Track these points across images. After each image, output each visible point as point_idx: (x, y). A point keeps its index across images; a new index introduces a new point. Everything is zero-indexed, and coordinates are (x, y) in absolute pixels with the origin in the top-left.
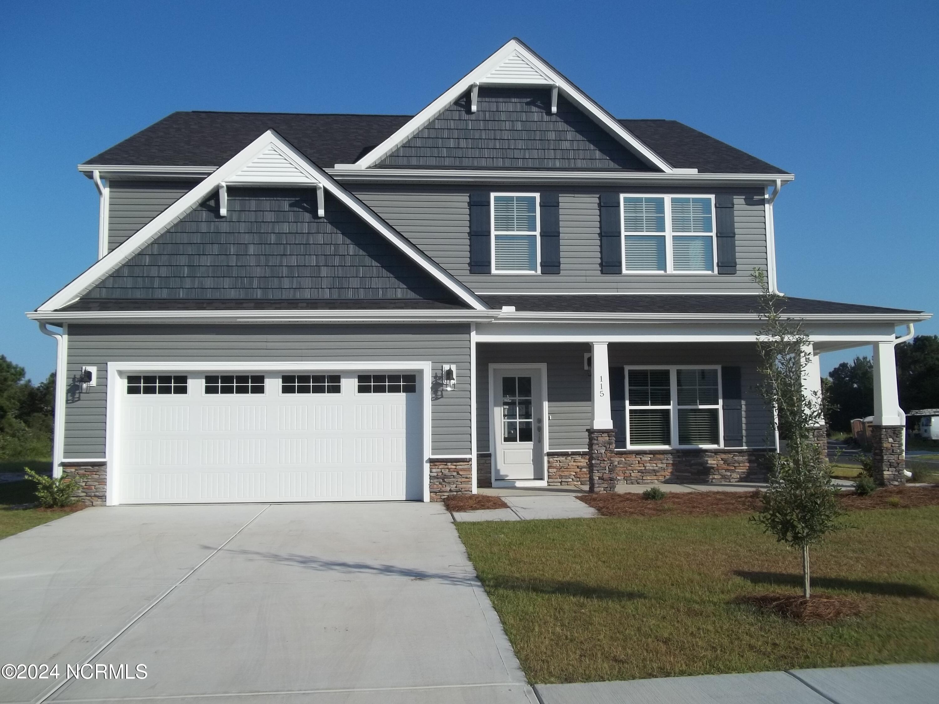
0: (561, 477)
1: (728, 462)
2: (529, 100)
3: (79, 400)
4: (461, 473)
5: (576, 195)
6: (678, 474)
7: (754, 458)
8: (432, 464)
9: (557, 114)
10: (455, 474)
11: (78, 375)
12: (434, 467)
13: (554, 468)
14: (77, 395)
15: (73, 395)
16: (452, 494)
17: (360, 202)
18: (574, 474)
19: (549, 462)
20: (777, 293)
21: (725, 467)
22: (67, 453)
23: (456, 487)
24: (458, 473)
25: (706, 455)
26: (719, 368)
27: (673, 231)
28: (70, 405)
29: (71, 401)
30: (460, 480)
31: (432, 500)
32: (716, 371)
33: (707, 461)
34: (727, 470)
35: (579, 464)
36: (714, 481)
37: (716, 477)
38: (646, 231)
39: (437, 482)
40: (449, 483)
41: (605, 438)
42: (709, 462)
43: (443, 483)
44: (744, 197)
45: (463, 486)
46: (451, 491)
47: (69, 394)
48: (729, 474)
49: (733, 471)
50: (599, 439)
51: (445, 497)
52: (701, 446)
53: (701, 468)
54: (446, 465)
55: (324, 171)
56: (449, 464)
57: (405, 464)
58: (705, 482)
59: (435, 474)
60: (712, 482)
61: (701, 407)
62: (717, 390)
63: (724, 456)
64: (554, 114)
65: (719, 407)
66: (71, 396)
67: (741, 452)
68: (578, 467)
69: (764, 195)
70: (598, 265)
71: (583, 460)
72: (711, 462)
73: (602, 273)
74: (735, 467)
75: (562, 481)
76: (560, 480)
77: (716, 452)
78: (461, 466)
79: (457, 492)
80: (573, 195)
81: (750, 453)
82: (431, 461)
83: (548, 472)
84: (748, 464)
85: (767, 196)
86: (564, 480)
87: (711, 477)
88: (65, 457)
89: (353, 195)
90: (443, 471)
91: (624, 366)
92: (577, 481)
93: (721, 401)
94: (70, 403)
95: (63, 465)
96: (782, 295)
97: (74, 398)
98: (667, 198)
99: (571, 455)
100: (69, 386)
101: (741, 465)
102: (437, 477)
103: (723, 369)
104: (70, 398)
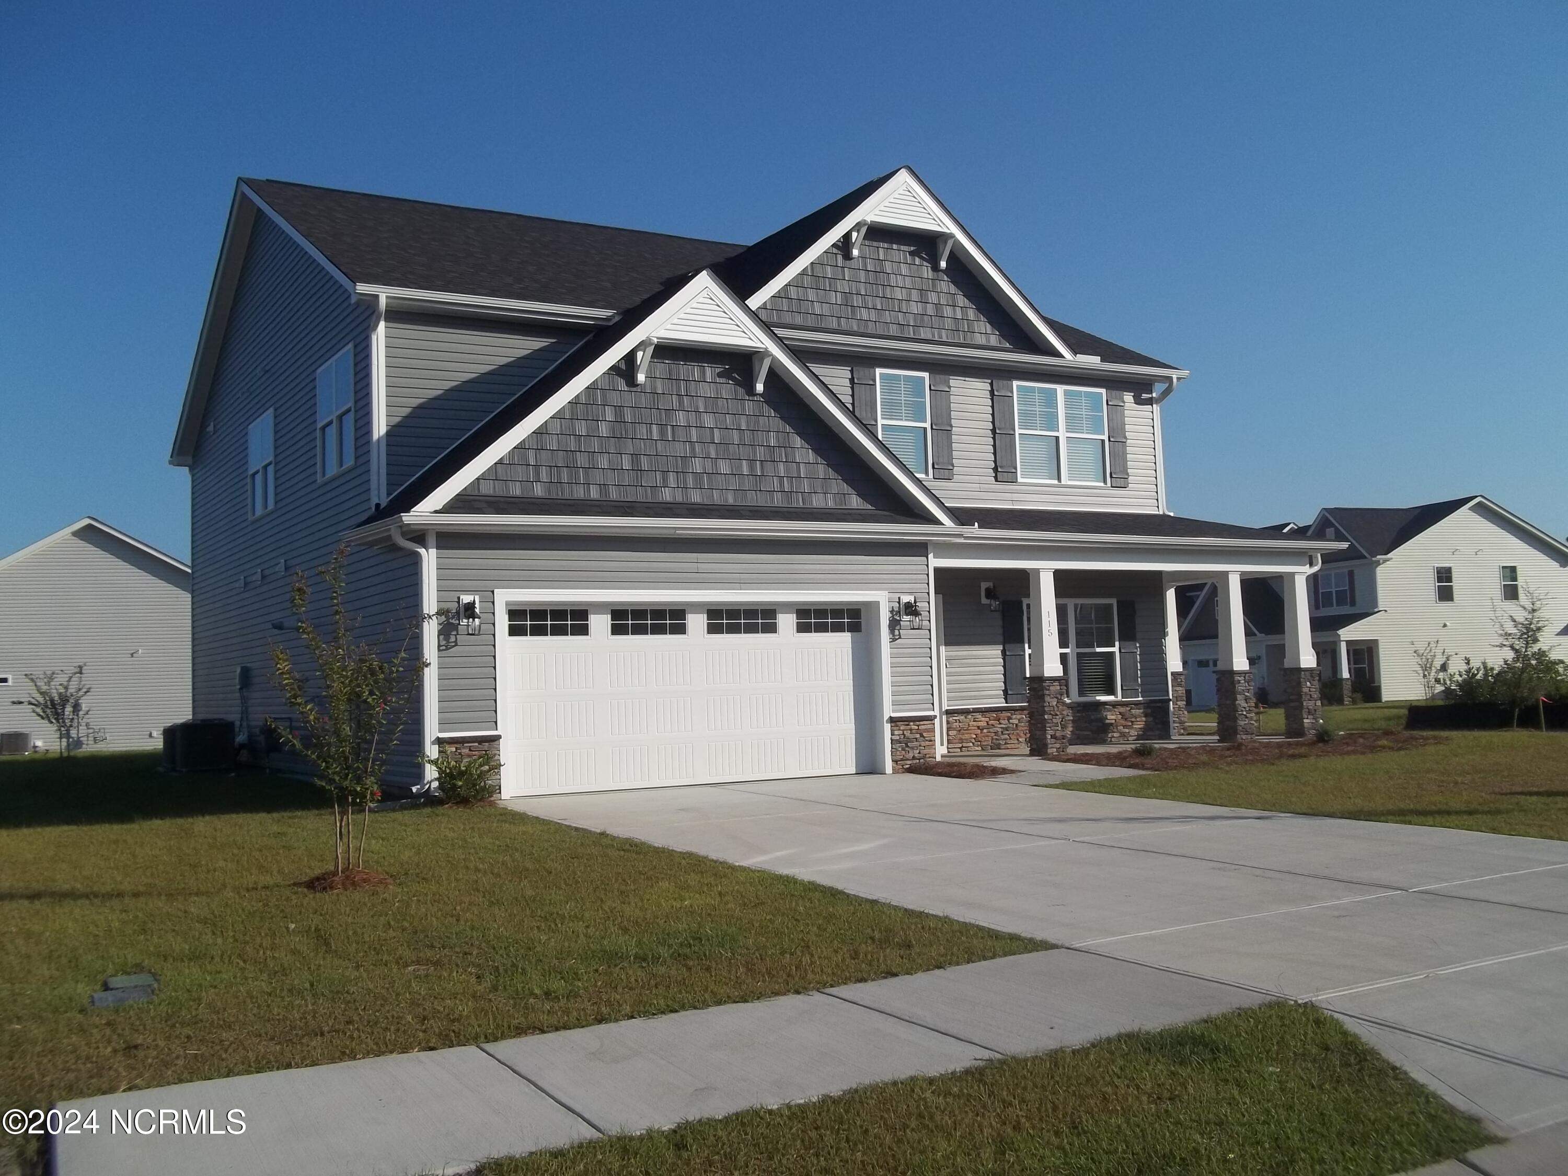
0: (961, 741)
1: (1127, 717)
2: (912, 248)
3: (456, 645)
4: (925, 734)
5: (967, 379)
6: (1077, 732)
7: (1149, 711)
8: (893, 724)
9: (945, 271)
10: (918, 736)
11: (453, 607)
12: (895, 728)
13: (954, 729)
14: (453, 639)
15: (447, 638)
16: (915, 761)
17: (815, 378)
18: (975, 736)
19: (948, 722)
20: (1168, 513)
21: (1123, 722)
22: (444, 724)
23: (919, 753)
24: (922, 735)
25: (1105, 708)
26: (1113, 602)
27: (1067, 432)
28: (444, 653)
29: (444, 648)
30: (923, 744)
31: (895, 771)
32: (1111, 605)
33: (1106, 715)
34: (1125, 727)
35: (980, 724)
36: (1113, 739)
37: (1115, 735)
38: (1040, 430)
39: (899, 747)
40: (913, 748)
41: (1056, 687)
42: (1109, 717)
43: (907, 749)
44: (1133, 394)
45: (925, 752)
46: (914, 758)
47: (442, 637)
48: (1127, 731)
49: (1130, 727)
50: (1052, 688)
51: (907, 766)
52: (1098, 698)
53: (1100, 724)
54: (908, 725)
55: (772, 331)
56: (912, 724)
57: (852, 726)
58: (1103, 742)
59: (898, 738)
60: (1111, 741)
61: (1099, 650)
62: (1112, 629)
63: (1122, 709)
64: (942, 271)
65: (1116, 649)
66: (445, 639)
67: (1137, 704)
68: (978, 727)
69: (1152, 393)
70: (992, 471)
71: (983, 719)
72: (1111, 717)
73: (996, 480)
74: (1132, 722)
75: (962, 747)
76: (960, 745)
77: (1114, 705)
78: (925, 725)
79: (919, 759)
80: (964, 379)
81: (1146, 705)
82: (892, 720)
83: (948, 735)
84: (1144, 719)
85: (1154, 395)
86: (965, 745)
87: (1110, 735)
88: (440, 731)
89: (806, 366)
90: (905, 732)
91: (1023, 599)
92: (978, 746)
93: (1117, 644)
94: (443, 650)
95: (439, 741)
96: (1172, 514)
97: (448, 642)
98: (1060, 389)
99: (973, 712)
100: (440, 624)
101: (1138, 719)
102: (899, 742)
103: (1118, 602)
104: (443, 643)
